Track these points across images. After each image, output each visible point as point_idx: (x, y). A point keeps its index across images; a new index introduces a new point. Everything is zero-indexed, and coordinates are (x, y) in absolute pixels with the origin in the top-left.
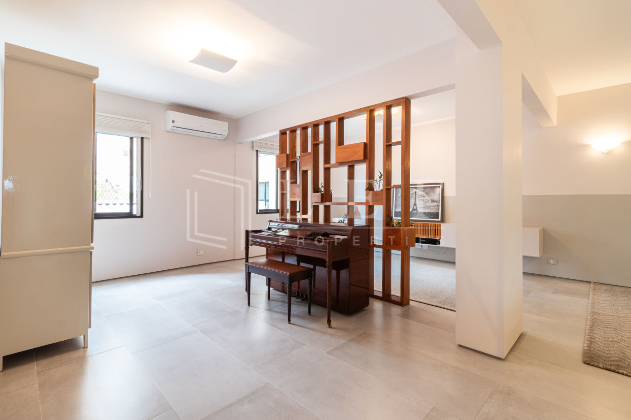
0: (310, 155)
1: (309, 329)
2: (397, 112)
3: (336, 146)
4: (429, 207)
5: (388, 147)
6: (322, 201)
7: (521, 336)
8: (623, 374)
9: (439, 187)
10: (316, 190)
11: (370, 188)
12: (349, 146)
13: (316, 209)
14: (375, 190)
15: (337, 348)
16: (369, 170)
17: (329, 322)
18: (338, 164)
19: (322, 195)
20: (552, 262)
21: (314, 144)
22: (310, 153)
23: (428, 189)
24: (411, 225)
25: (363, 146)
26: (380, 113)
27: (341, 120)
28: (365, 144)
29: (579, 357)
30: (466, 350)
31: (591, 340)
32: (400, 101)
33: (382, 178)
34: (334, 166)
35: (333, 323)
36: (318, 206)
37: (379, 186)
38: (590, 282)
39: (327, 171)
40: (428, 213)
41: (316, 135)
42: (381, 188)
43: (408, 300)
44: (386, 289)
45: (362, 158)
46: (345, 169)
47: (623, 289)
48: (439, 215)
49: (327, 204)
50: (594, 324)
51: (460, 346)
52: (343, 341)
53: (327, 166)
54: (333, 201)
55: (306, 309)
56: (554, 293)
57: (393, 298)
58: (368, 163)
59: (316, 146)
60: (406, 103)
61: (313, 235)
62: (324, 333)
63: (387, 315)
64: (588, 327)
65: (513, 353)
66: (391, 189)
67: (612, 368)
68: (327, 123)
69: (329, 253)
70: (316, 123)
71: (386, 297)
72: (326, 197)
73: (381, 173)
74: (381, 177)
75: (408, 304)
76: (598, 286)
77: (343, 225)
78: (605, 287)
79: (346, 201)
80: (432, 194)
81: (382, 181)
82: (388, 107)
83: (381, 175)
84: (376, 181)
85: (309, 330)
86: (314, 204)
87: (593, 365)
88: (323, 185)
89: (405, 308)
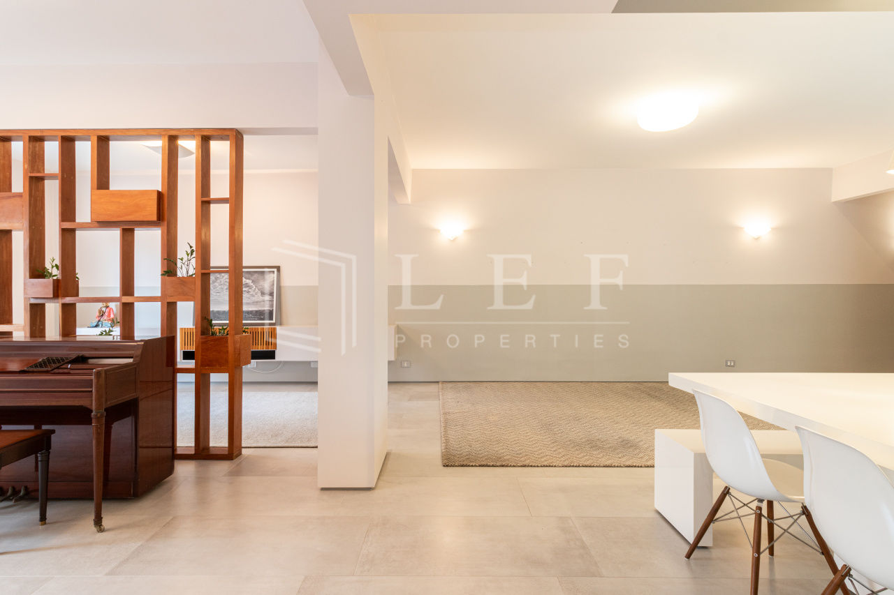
0: (18, 199)
1: (50, 548)
2: (220, 150)
3: (92, 189)
4: (257, 302)
5: (205, 203)
6: (56, 295)
7: (387, 456)
8: (472, 466)
9: (274, 272)
10: (37, 271)
11: (169, 270)
12: (122, 194)
13: (37, 312)
14: (179, 274)
15: (127, 559)
16: (168, 241)
17: (98, 521)
18: (96, 224)
19: (57, 284)
20: (406, 365)
21: (31, 178)
22: (20, 195)
23: (256, 276)
24: (244, 331)
25: (155, 197)
26: (189, 145)
27: (103, 141)
28: (160, 194)
29: (439, 462)
30: (334, 492)
31: (447, 441)
32: (228, 133)
33: (194, 255)
34: (85, 226)
35: (106, 522)
36: (43, 305)
37: (187, 267)
38: (438, 382)
39: (68, 236)
40: (257, 311)
41: (35, 158)
42: (191, 271)
43: (241, 448)
44: (201, 439)
45: (154, 218)
46: (115, 235)
47: (464, 384)
48: (274, 315)
49: (68, 300)
50: (446, 424)
51: (323, 489)
52: (134, 546)
53: (67, 225)
54: (82, 294)
55: (35, 514)
56: (410, 400)
57: (213, 452)
58: (166, 227)
59: (36, 182)
60: (236, 137)
61: (50, 363)
62: (90, 544)
63: (201, 481)
64: (443, 428)
65: (381, 478)
66: (209, 274)
67: (465, 463)
68: (68, 141)
69: (97, 391)
70: (39, 134)
71: (202, 453)
72: (66, 286)
73: (191, 247)
74: (192, 254)
75: (240, 454)
76: (445, 385)
77: (109, 338)
78: (450, 385)
79: (117, 294)
80: (261, 283)
81: (193, 261)
82: (205, 139)
83: (192, 251)
84: (182, 259)
85: (49, 551)
86: (33, 301)
87: (451, 466)
88: (57, 262)
89: (236, 461)
